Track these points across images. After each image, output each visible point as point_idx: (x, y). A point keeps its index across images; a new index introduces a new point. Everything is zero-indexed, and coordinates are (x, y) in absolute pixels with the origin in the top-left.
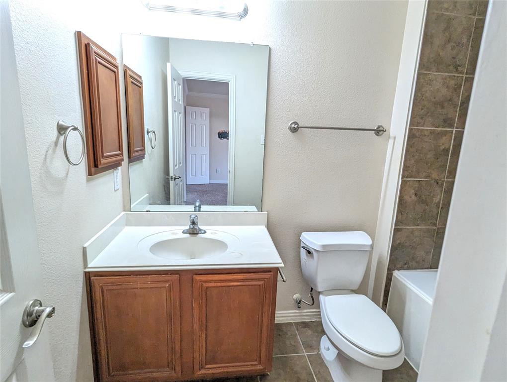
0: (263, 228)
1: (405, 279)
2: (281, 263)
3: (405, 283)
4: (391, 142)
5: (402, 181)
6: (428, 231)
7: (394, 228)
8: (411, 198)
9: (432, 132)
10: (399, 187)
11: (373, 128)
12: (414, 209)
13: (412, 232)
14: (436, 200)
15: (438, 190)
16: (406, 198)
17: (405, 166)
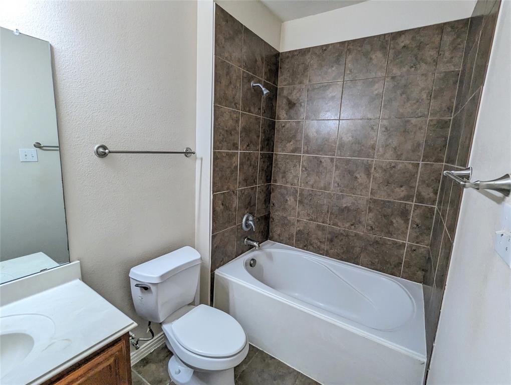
0: (78, 282)
1: (225, 274)
2: (133, 323)
3: (226, 277)
4: (198, 162)
5: (213, 195)
6: (232, 229)
7: (212, 236)
8: (220, 208)
9: (227, 154)
10: (212, 200)
11: (182, 151)
12: (223, 216)
13: (223, 234)
14: (234, 206)
15: (234, 197)
16: (217, 208)
17: (214, 183)
